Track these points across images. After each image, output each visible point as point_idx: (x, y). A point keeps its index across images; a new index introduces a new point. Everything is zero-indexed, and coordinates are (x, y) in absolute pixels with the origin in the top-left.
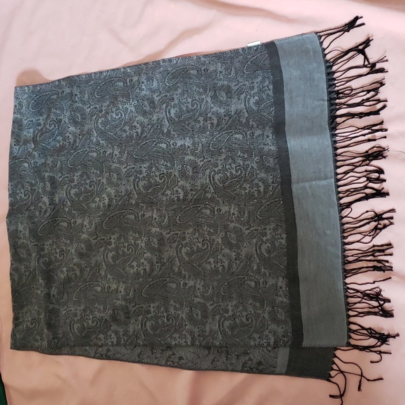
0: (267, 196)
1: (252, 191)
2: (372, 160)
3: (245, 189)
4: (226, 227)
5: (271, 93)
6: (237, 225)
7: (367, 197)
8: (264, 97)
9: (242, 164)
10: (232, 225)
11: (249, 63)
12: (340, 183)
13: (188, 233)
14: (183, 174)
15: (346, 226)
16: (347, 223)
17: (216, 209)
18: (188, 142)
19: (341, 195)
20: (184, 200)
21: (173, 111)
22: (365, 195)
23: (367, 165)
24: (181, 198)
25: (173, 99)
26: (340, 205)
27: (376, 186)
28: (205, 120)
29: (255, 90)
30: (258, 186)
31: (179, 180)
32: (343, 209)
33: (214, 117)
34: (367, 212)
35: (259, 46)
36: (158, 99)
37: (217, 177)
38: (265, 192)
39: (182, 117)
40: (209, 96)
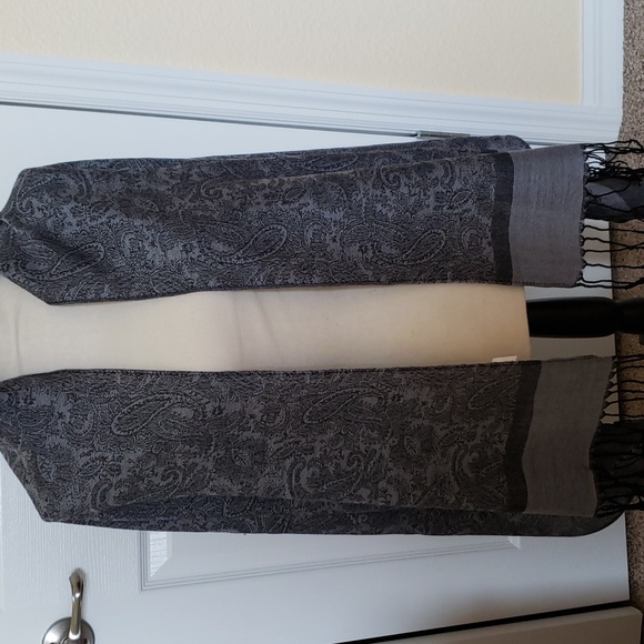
5: (503, 448)
8: (489, 454)
11: (481, 391)
21: (305, 474)
25: (313, 448)
29: (477, 441)
33: (391, 490)
36: (276, 447)
39: (325, 487)
40: (388, 446)
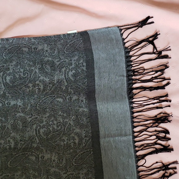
0: (81, 147)
1: (69, 142)
2: (160, 123)
3: (64, 141)
4: (48, 172)
5: (84, 68)
6: (57, 170)
7: (157, 151)
8: (80, 71)
9: (62, 121)
10: (53, 170)
11: (68, 45)
12: (136, 139)
13: (17, 175)
14: (15, 127)
15: (141, 173)
16: (142, 171)
17: (40, 156)
18: (20, 103)
19: (137, 149)
20: (15, 148)
21: (8, 78)
22: (155, 149)
23: (156, 126)
24: (12, 147)
25: (9, 68)
26: (137, 157)
27: (163, 143)
28: (34, 86)
29: (73, 66)
30: (74, 138)
31: (11, 132)
32: (139, 160)
33: (40, 84)
34: (157, 162)
35: (75, 33)
37: (42, 131)
38: (79, 144)
39: (16, 83)
40: (37, 68)
